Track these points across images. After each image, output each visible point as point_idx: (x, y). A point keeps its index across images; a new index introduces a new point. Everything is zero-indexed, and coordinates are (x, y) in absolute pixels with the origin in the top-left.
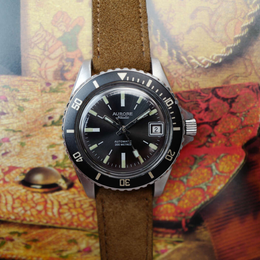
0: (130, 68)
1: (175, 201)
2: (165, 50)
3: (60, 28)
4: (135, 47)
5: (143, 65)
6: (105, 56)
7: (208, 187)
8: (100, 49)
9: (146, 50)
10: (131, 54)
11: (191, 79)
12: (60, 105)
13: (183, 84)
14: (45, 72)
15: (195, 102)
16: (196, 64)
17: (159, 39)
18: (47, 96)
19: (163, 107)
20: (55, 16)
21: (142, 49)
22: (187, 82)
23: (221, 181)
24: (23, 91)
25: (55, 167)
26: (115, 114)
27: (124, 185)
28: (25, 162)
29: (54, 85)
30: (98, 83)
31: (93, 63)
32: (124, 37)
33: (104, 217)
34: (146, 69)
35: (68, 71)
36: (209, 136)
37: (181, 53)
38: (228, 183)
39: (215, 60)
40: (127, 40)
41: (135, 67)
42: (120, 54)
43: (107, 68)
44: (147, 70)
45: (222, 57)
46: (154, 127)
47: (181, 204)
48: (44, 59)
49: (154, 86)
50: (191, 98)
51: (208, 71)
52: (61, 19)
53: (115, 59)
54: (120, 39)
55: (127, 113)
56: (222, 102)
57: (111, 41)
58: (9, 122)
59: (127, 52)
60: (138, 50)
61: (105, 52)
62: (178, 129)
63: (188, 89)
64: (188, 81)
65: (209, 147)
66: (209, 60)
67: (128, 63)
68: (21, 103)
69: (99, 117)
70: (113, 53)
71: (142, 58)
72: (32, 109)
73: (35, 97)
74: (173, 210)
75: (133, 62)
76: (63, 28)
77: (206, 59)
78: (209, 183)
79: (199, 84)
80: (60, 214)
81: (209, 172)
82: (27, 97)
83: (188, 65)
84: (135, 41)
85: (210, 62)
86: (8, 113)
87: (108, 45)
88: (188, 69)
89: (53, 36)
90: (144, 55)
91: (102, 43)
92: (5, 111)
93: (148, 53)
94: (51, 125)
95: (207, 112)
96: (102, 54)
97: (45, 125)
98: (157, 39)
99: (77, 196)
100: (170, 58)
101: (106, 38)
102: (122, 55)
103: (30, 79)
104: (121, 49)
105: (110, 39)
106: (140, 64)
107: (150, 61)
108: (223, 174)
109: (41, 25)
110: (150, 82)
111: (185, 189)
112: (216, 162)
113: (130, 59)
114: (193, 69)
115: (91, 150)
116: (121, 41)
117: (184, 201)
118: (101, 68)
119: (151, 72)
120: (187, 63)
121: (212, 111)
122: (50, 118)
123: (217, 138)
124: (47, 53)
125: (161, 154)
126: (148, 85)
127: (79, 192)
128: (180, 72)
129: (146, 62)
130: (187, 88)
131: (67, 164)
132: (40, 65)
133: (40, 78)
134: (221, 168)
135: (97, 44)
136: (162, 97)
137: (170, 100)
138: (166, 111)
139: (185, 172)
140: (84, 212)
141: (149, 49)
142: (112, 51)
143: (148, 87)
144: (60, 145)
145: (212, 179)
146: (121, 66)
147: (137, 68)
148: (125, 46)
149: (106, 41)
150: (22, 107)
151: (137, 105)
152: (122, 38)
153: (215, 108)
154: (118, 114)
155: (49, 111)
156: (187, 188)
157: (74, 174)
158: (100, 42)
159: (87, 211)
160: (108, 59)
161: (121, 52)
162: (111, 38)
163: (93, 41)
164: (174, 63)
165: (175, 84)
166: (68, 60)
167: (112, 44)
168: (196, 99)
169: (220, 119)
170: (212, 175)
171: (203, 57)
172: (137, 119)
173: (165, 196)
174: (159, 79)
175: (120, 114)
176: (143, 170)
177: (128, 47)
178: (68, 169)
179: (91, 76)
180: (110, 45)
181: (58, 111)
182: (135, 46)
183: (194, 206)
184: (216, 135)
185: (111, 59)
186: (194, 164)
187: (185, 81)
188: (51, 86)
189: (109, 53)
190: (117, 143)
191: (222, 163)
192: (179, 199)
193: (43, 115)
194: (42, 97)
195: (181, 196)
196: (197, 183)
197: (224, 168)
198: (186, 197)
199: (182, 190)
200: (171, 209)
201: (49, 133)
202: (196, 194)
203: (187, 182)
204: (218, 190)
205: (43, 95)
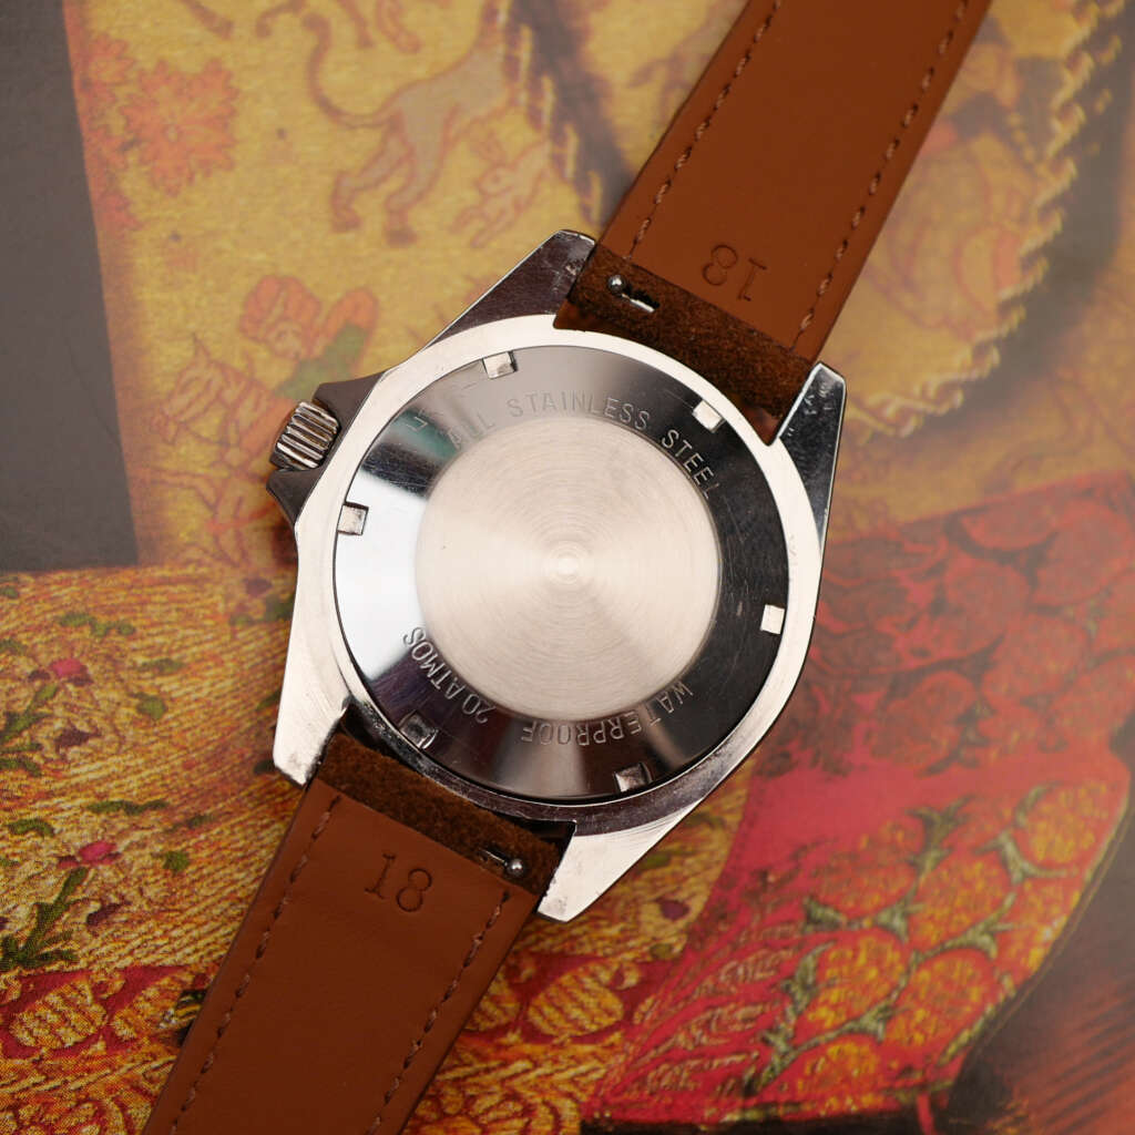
1: (870, 1022)
3: (279, 346)
7: (1003, 939)
14: (239, 535)
15: (882, 585)
16: (863, 426)
18: (258, 638)
20: (253, 298)
22: (839, 504)
23: (1048, 903)
24: (153, 631)
28: (195, 941)
29: (283, 584)
36: (969, 718)
38: (1079, 907)
39: (938, 402)
45: (964, 385)
47: (899, 1032)
48: (225, 481)
50: (864, 570)
51: (917, 450)
52: (277, 311)
56: (993, 568)
58: (104, 773)
63: (849, 534)
64: (844, 500)
65: (974, 764)
66: (910, 403)
68: (148, 684)
72: (197, 700)
73: (207, 646)
74: (872, 1064)
76: (293, 343)
77: (899, 402)
78: (1002, 919)
79: (887, 509)
81: (994, 872)
82: (170, 652)
85: (918, 413)
86: (97, 734)
89: (253, 383)
92: (82, 726)
95: (940, 620)
103: (180, 572)
108: (1052, 874)
109: (198, 344)
111: (904, 960)
112: (1014, 823)
117: (909, 1014)
121: (959, 610)
123: (1002, 724)
124: (234, 456)
132: (212, 507)
133: (219, 565)
134: (1039, 847)
139: (894, 888)
145: (1009, 901)
150: (154, 699)
153: (970, 597)
156: (913, 957)
159: (497, 1120)
168: (887, 569)
169: (998, 641)
170: (1007, 886)
171: (887, 395)
173: (826, 1002)
183: (957, 1034)
184: (993, 711)
186: (924, 848)
188: (269, 592)
191: (1042, 826)
192: (886, 1009)
193: (251, 719)
194: (236, 644)
195: (895, 995)
196: (953, 928)
197: (1051, 844)
198: (916, 997)
199: (892, 966)
200: (862, 1058)
201: (287, 797)
202: (956, 975)
203: (908, 931)
204: (1045, 944)
205: (240, 635)
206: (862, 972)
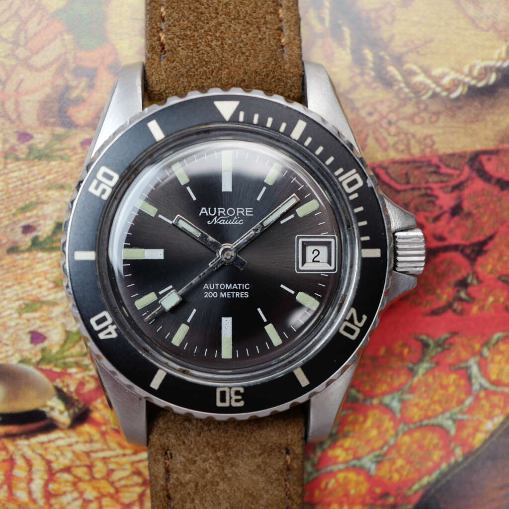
0: (248, 90)
1: (368, 462)
2: (344, 48)
4: (262, 34)
5: (283, 82)
6: (180, 56)
7: (460, 425)
8: (165, 38)
9: (290, 43)
10: (250, 53)
11: (412, 129)
12: (54, 194)
13: (391, 140)
14: (17, 103)
15: (423, 192)
16: (427, 88)
17: (327, 18)
18: (21, 170)
19: (334, 194)
21: (280, 40)
22: (402, 136)
23: (493, 406)
25: (37, 365)
26: (206, 212)
27: (227, 404)
29: (41, 138)
30: (162, 128)
31: (148, 73)
32: (231, 7)
33: (169, 497)
34: (290, 93)
35: (79, 101)
36: (463, 284)
37: (387, 58)
39: (479, 79)
40: (241, 13)
41: (260, 87)
42: (221, 52)
43: (185, 87)
44: (292, 95)
45: (498, 70)
46: (310, 249)
47: (384, 472)
48: (14, 68)
49: (311, 136)
50: (412, 180)
51: (460, 108)
53: (206, 64)
54: (222, 11)
55: (238, 209)
56: (496, 190)
57: (196, 16)
59: (240, 47)
60: (269, 41)
61: (180, 46)
62: (376, 253)
63: (405, 157)
64: (406, 134)
65: (462, 313)
66: (461, 77)
67: (242, 76)
69: (161, 219)
70: (201, 47)
71: (278, 64)
74: (364, 488)
75: (256, 72)
77: (453, 75)
78: (462, 412)
79: (434, 143)
80: (48, 495)
81: (463, 382)
83: (406, 90)
84: (262, 18)
85: (464, 84)
87: (188, 27)
88: (405, 101)
89: (40, 7)
90: (286, 56)
91: (172, 21)
93: (297, 51)
94: (29, 250)
95: (457, 219)
96: (172, 51)
97: (13, 249)
98: (322, 20)
99: (97, 446)
100: (357, 71)
101: (183, 8)
102: (225, 55)
104: (223, 39)
105: (193, 11)
106: (273, 80)
107: (300, 70)
108: (499, 389)
110: (301, 126)
111: (395, 428)
112: (480, 353)
113: (248, 65)
114: (418, 102)
115: (139, 308)
116: (223, 16)
117: (393, 461)
118: (169, 87)
119: (302, 99)
120: (402, 85)
121: (469, 215)
122: (27, 229)
123: (484, 290)
124: (21, 53)
125: (330, 320)
126: (296, 134)
127: (103, 434)
128: (384, 108)
129: (291, 75)
130: (402, 151)
131: (72, 356)
134: (494, 371)
135: (158, 23)
136: (334, 167)
137: (353, 174)
138: (344, 204)
139: (396, 383)
140: (117, 491)
141: (298, 38)
142: (200, 43)
143: (294, 140)
144: (54, 304)
145: (469, 401)
146: (221, 84)
147: (265, 89)
148: (235, 30)
149: (183, 15)
151: (264, 188)
152: (226, 8)
153: (478, 206)
154: (212, 212)
155: (24, 209)
156: (401, 427)
157: (91, 385)
158: (165, 18)
159: (126, 486)
160: (188, 65)
161: (223, 47)
162: (197, 8)
163: (147, 14)
164: (368, 85)
165: (371, 142)
166: (79, 72)
167: (201, 23)
168: (427, 182)
169: (491, 238)
170: (469, 392)
171: (446, 70)
172: (262, 224)
173: (342, 446)
174: (323, 120)
175: (219, 212)
176: (280, 365)
177: (243, 32)
178: (73, 370)
179: (143, 109)
180: (193, 27)
181: (48, 209)
182: (260, 31)
183: (420, 478)
184: (480, 282)
185: (197, 64)
186: (420, 360)
187: (397, 134)
188: (31, 142)
189: (192, 48)
190: (210, 292)
191: (498, 358)
192: (379, 456)
193: (9, 220)
194: (6, 171)
195: (386, 449)
196: (430, 413)
197: (501, 371)
198: (399, 451)
199: (387, 430)
200: (358, 484)
201: (25, 270)
202: (426, 442)
203: (401, 411)
204: (487, 432)
205: (9, 166)
206: (367, 431)
